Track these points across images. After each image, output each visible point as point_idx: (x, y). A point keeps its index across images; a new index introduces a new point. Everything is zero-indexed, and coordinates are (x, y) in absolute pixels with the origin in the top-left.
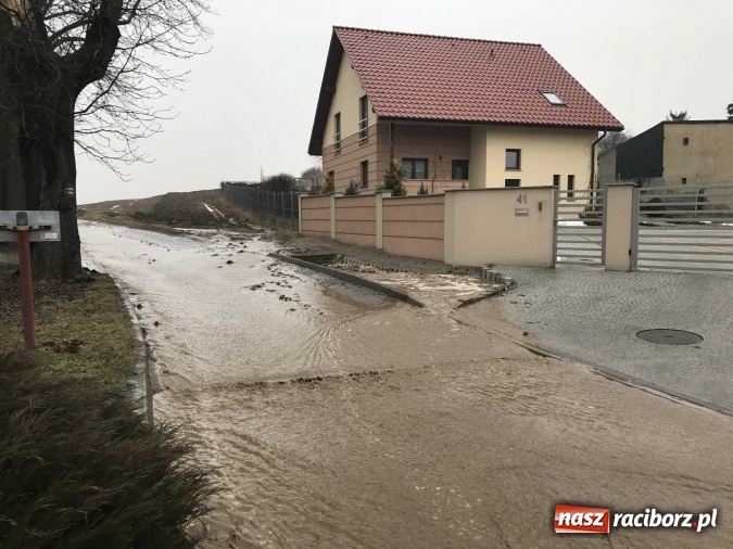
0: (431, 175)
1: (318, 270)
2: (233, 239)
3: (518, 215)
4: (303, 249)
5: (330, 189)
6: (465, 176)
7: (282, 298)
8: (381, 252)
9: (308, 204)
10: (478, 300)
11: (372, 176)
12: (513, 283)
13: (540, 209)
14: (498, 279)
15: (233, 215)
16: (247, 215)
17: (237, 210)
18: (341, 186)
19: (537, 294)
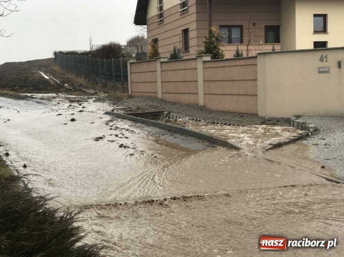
0: (246, 39)
1: (149, 124)
2: (72, 102)
3: (320, 72)
4: (134, 108)
5: (155, 55)
6: (277, 40)
7: (121, 146)
8: (203, 109)
9: (136, 68)
10: (286, 143)
11: (193, 42)
12: (316, 130)
13: (340, 67)
14: (303, 127)
15: (68, 81)
16: (81, 80)
17: (71, 76)
18: (165, 51)
19: (336, 137)
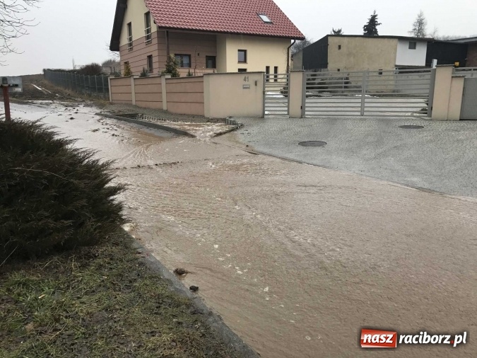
0: (193, 65)
1: (130, 122)
2: (67, 106)
3: (244, 88)
4: (116, 111)
6: (214, 66)
7: (113, 135)
8: (166, 112)
9: (115, 83)
10: (225, 133)
11: (155, 65)
12: (242, 125)
13: (256, 85)
14: (234, 123)
15: (58, 92)
17: (60, 88)
19: (254, 129)
